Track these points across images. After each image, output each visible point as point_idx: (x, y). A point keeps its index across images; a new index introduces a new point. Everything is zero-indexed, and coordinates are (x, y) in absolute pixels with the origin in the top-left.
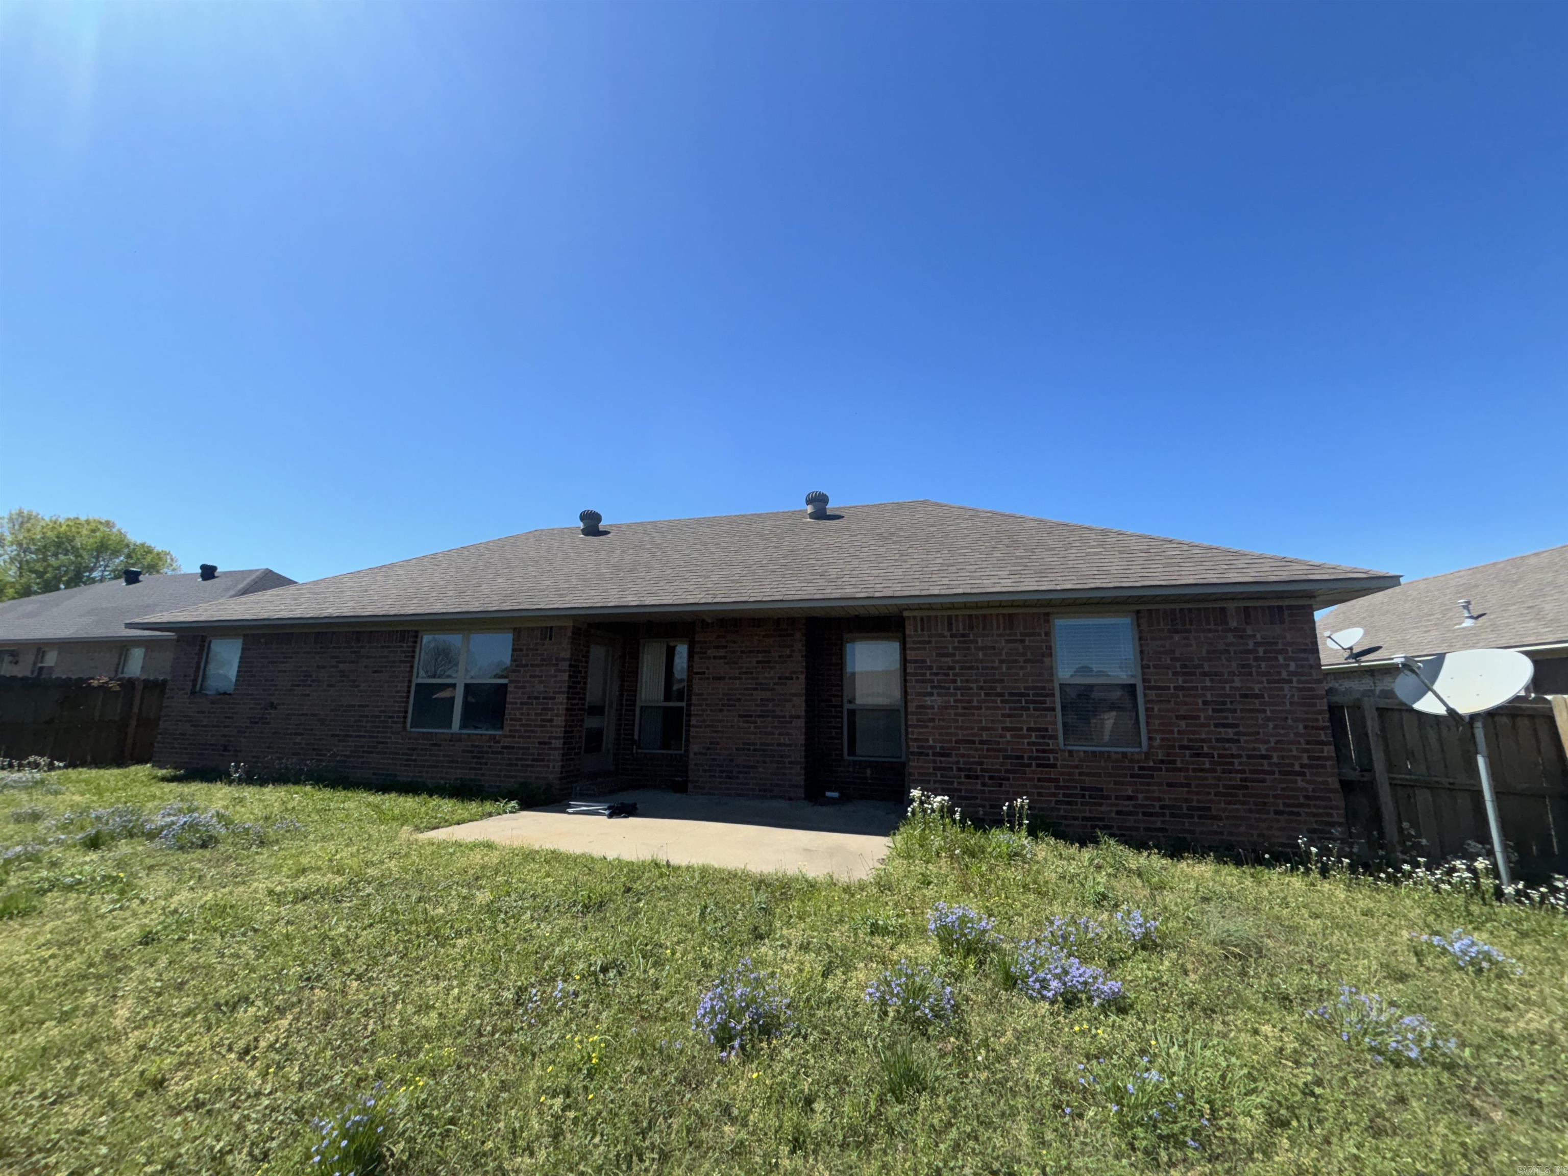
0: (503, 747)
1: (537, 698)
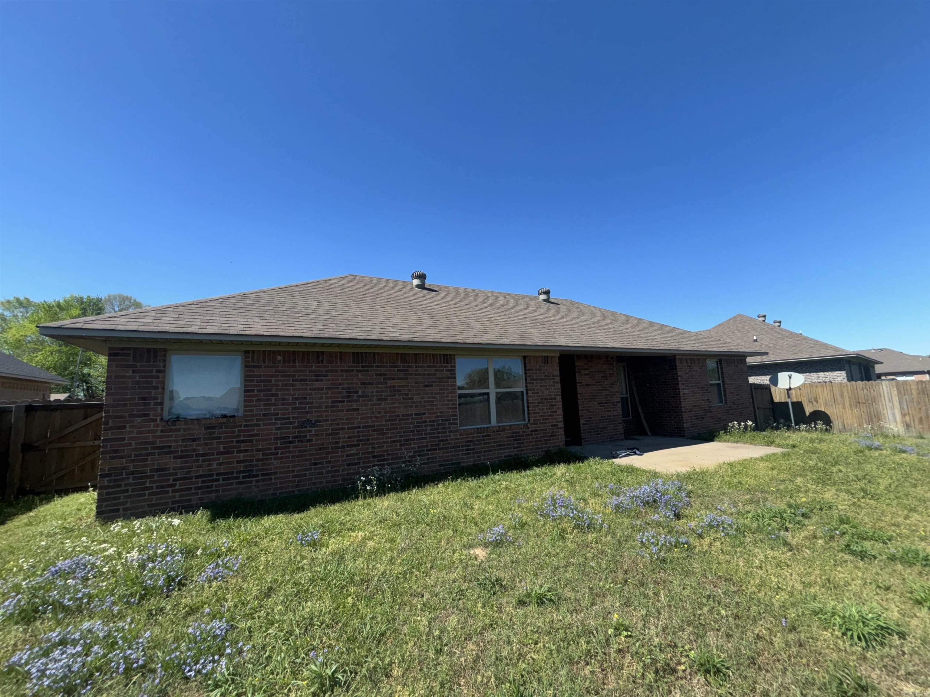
1: (546, 399)
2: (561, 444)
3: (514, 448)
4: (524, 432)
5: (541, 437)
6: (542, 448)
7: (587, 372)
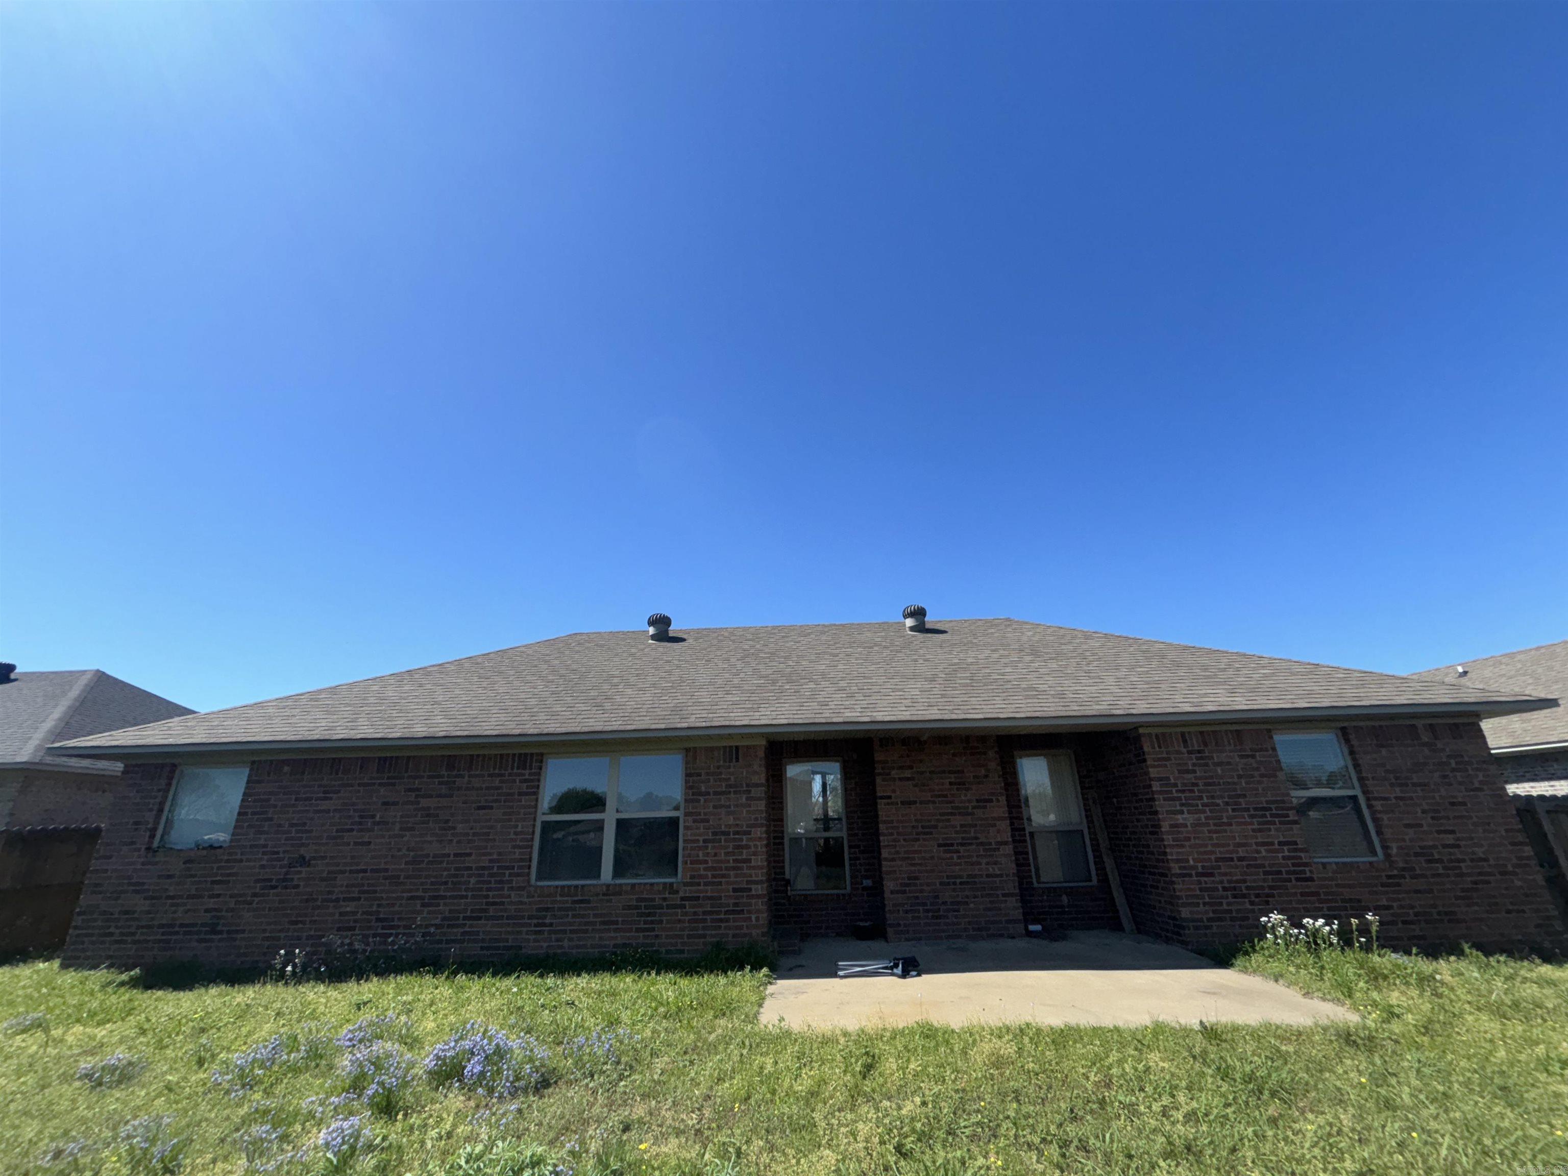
0: (682, 899)
1: (727, 834)
2: (754, 932)
3: (638, 930)
4: (665, 899)
5: (704, 913)
6: (704, 936)
7: (907, 773)
